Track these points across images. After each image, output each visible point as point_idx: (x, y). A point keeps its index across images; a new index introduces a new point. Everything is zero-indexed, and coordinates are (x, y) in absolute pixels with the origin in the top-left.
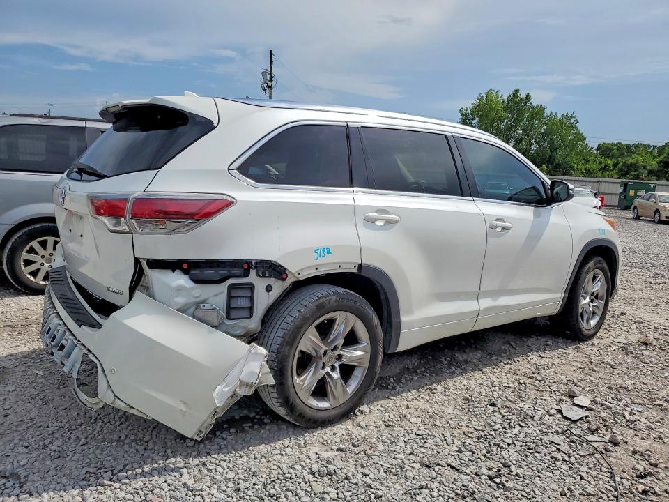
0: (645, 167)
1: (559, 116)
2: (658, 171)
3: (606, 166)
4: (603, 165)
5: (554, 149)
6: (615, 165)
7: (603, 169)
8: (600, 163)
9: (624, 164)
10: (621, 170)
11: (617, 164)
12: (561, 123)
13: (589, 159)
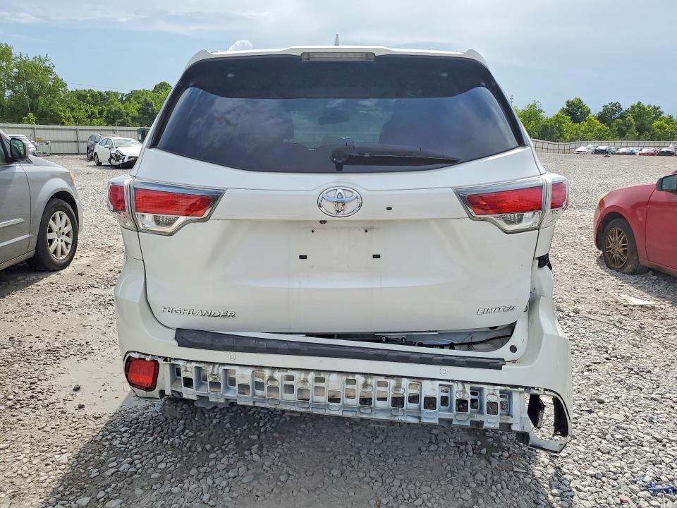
0: (128, 115)
1: (31, 59)
2: (139, 118)
3: (92, 114)
4: (90, 113)
5: (33, 95)
6: (101, 112)
7: (91, 116)
8: (86, 111)
9: (109, 111)
10: (107, 118)
11: (103, 111)
12: (36, 67)
13: (74, 106)
